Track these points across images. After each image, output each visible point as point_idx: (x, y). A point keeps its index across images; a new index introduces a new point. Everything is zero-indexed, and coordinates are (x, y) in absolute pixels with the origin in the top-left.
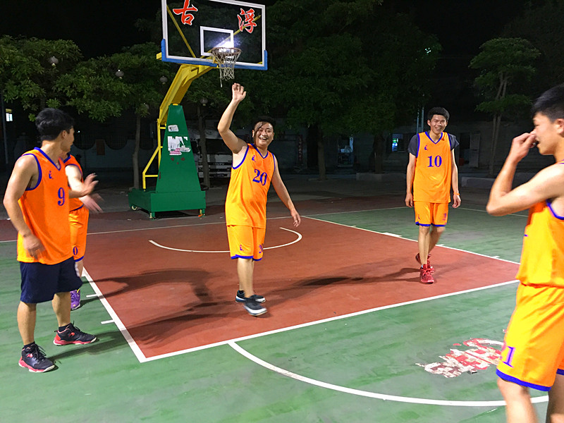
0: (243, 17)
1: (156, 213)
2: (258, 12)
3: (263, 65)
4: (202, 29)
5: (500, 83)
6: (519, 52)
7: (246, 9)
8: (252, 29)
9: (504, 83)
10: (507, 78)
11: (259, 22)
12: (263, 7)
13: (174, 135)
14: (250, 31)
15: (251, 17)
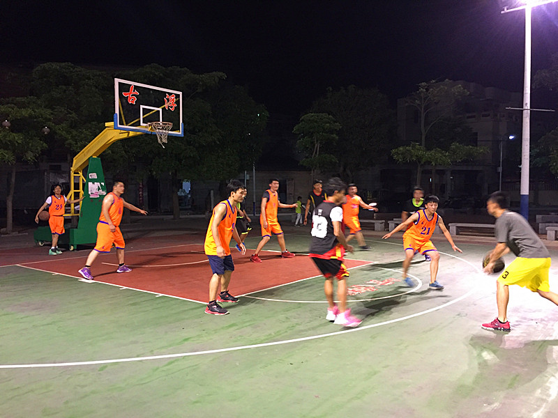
0: (168, 100)
1: (78, 245)
2: (178, 96)
3: (180, 133)
4: (142, 107)
5: (314, 145)
6: (328, 125)
7: (170, 94)
8: (174, 108)
9: (317, 145)
10: (319, 142)
11: (178, 102)
12: (180, 93)
13: (93, 181)
14: (172, 109)
15: (173, 100)
